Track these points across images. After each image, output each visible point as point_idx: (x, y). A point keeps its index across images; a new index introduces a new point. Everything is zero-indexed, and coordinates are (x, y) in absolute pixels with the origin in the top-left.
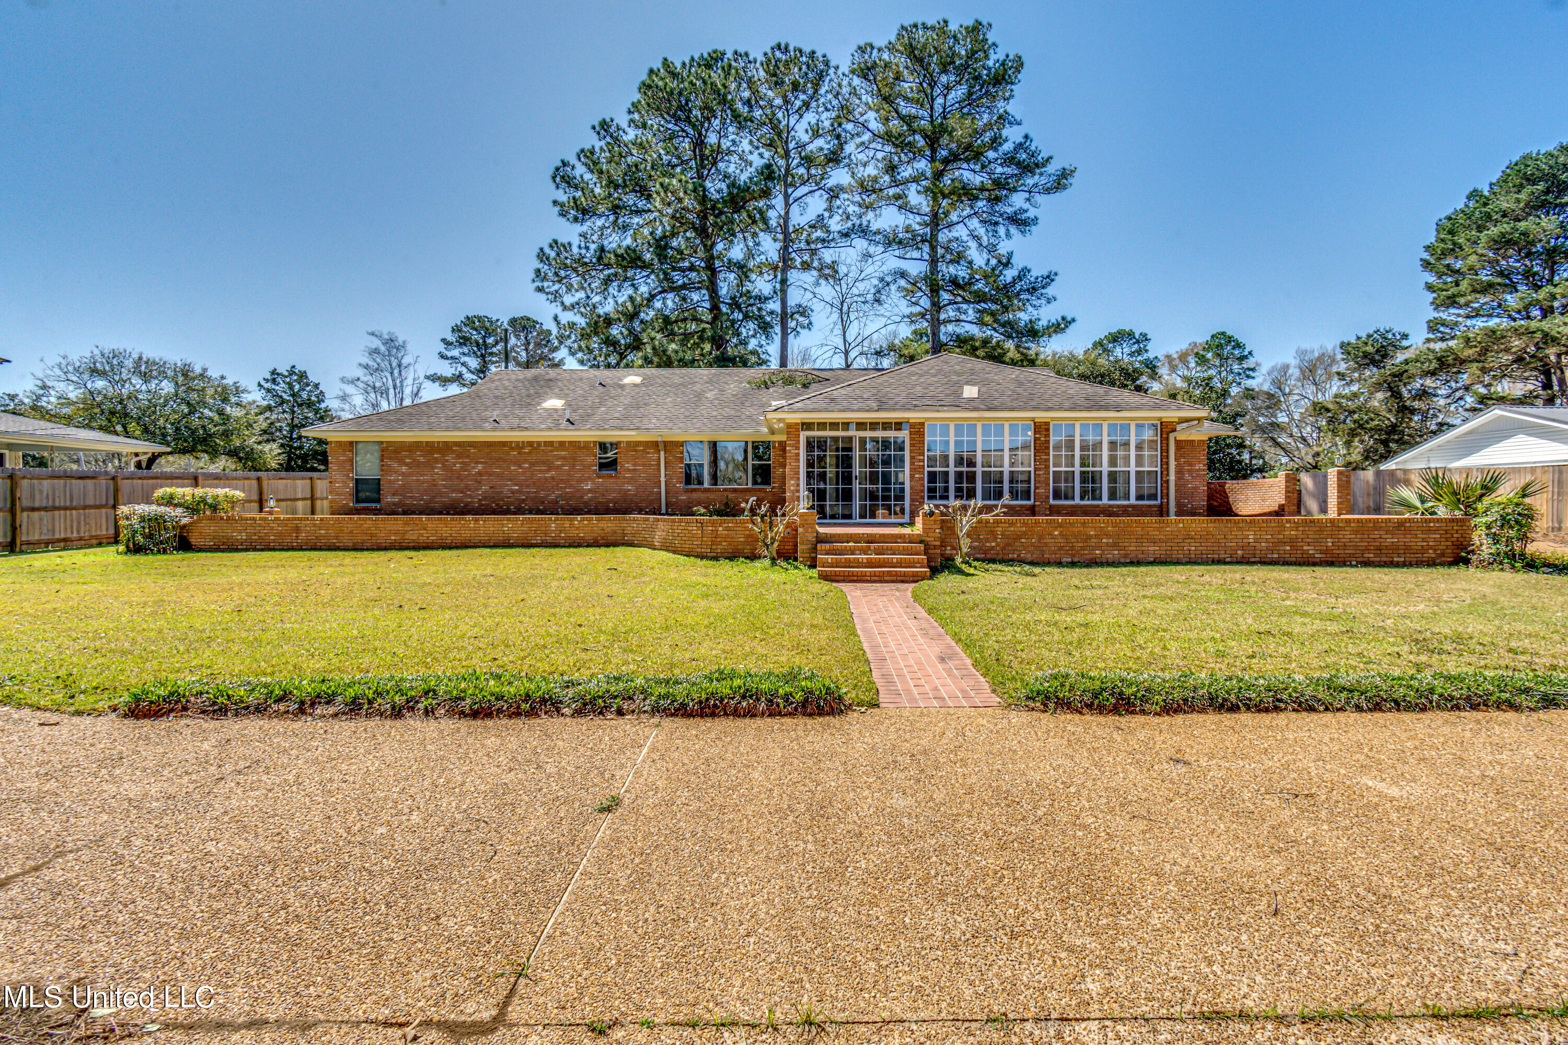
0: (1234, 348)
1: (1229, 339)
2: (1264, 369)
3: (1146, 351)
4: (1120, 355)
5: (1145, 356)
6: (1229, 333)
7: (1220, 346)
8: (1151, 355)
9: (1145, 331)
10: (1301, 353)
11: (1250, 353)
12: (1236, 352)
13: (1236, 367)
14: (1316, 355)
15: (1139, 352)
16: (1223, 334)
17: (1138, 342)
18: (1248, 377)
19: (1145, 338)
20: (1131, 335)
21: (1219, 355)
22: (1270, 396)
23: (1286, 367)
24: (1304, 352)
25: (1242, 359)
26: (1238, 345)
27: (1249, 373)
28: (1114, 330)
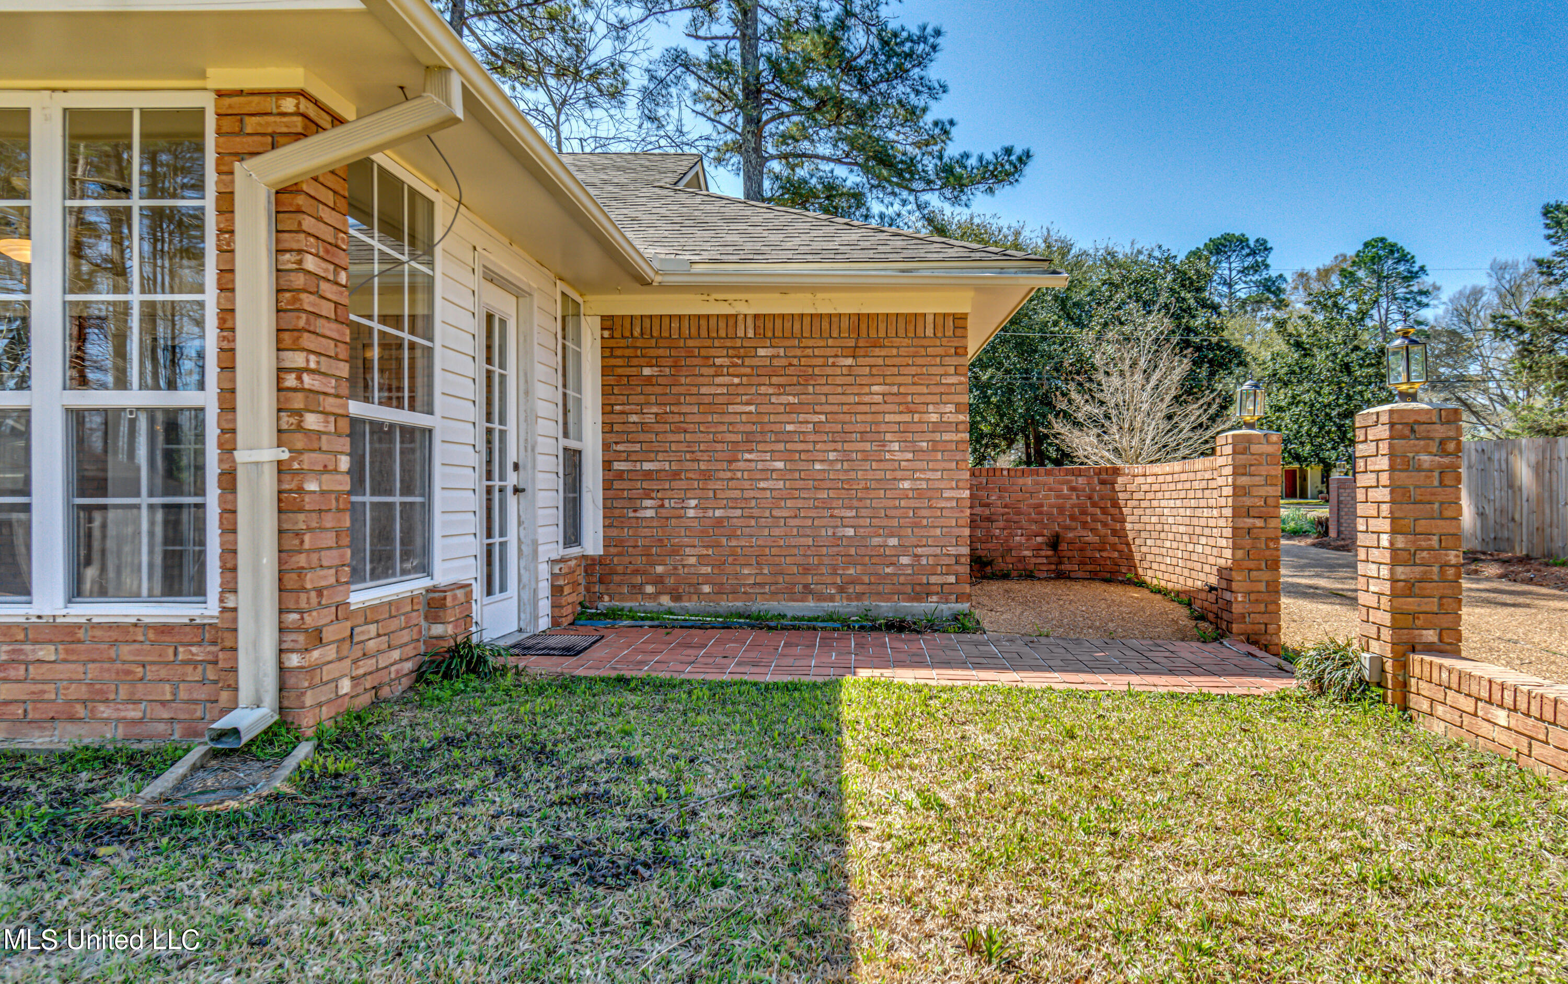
0: (1398, 262)
1: (1392, 249)
2: (1445, 296)
3: (1267, 267)
4: (1227, 272)
5: (1264, 274)
6: (1391, 240)
7: (1376, 259)
8: (1273, 273)
9: (1262, 236)
10: (1499, 269)
11: (1422, 269)
12: (1402, 268)
13: (1401, 291)
14: (1522, 271)
15: (1256, 268)
16: (1383, 240)
17: (1253, 253)
18: (1420, 305)
19: (1263, 247)
20: (1242, 241)
21: (1374, 272)
22: (1453, 333)
23: (1476, 294)
24: (1504, 267)
25: (1412, 276)
26: (1404, 258)
27: (1422, 297)
28: (1216, 235)
